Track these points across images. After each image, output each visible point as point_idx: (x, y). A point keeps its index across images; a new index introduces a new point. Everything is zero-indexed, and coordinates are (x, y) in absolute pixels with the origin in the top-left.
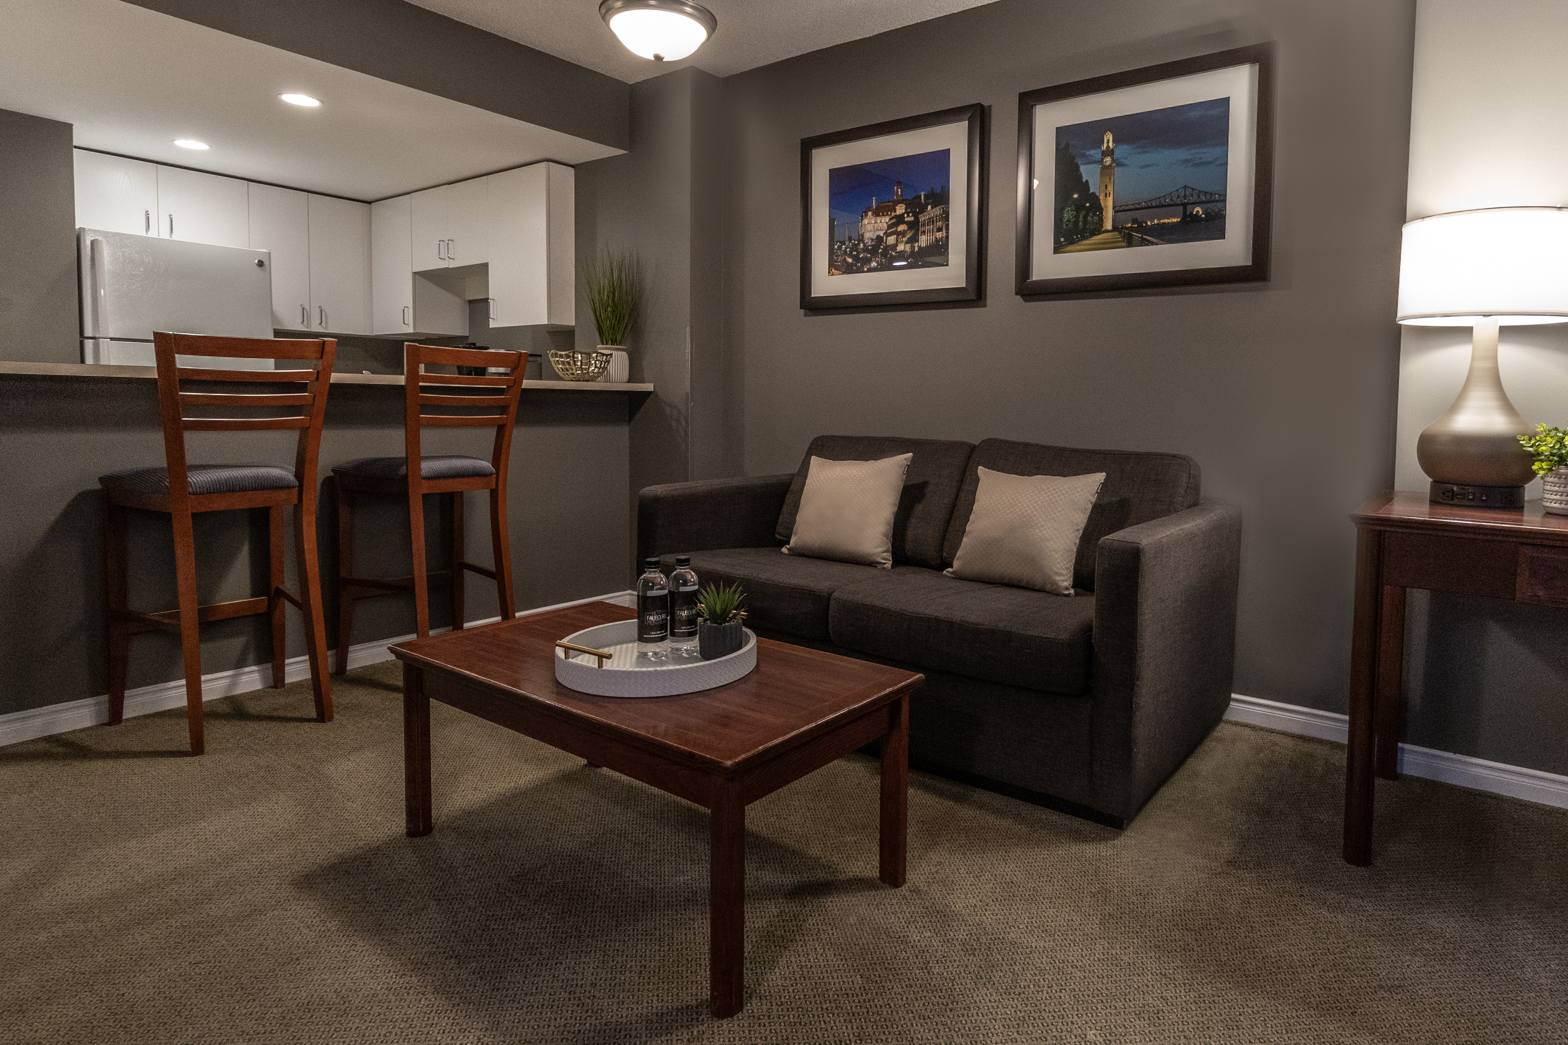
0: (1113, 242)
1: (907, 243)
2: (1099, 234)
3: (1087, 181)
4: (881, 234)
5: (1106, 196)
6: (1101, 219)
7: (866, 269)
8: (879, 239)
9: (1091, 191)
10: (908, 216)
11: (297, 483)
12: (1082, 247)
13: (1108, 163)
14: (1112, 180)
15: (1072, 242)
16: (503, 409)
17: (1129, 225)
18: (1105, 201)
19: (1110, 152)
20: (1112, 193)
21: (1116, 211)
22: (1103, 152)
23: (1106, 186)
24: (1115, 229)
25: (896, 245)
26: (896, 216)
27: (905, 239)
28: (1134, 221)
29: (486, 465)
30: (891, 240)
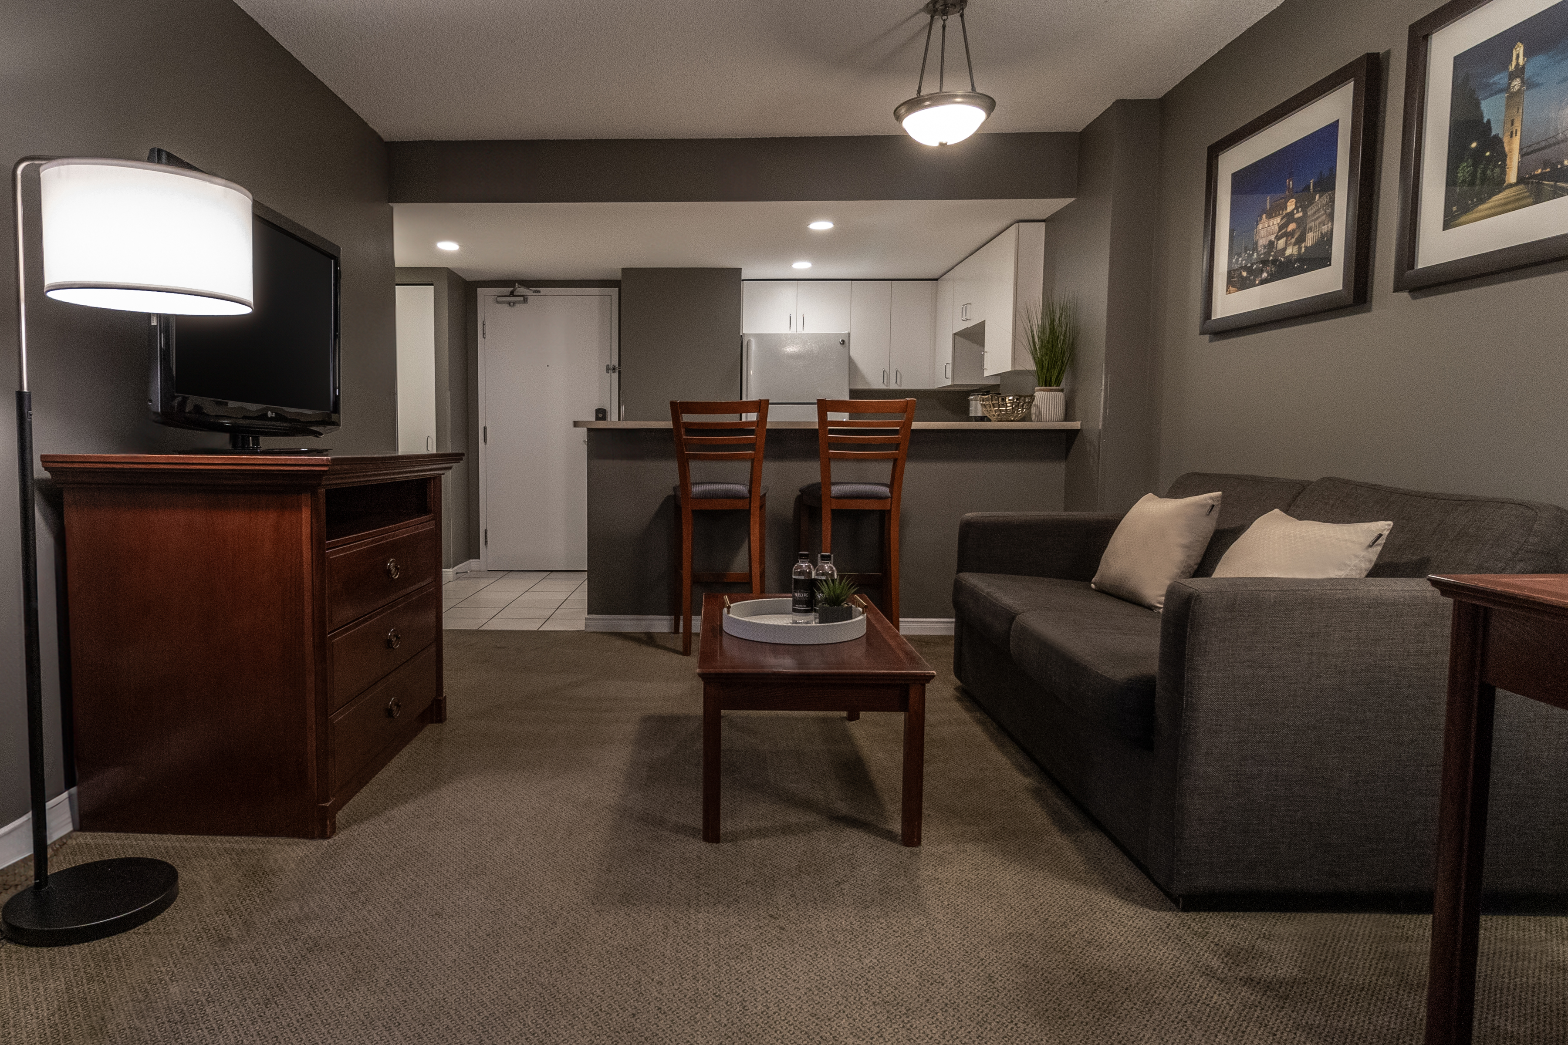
0: (1518, 200)
1: (1295, 244)
2: (1500, 192)
3: (1489, 121)
4: (1273, 238)
5: (1511, 136)
6: (1503, 172)
7: (1257, 282)
8: (1271, 244)
9: (1493, 133)
10: (1298, 212)
11: (748, 495)
12: (1482, 214)
13: (1516, 88)
14: (1521, 111)
15: (1466, 210)
16: (897, 446)
17: (1540, 171)
18: (1510, 143)
19: (1520, 72)
20: (1519, 130)
21: (1523, 154)
22: (1511, 74)
23: (1513, 120)
24: (1521, 180)
25: (1285, 249)
26: (1287, 214)
27: (1293, 240)
28: (1546, 164)
29: (885, 490)
30: (1281, 243)
